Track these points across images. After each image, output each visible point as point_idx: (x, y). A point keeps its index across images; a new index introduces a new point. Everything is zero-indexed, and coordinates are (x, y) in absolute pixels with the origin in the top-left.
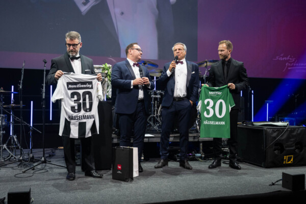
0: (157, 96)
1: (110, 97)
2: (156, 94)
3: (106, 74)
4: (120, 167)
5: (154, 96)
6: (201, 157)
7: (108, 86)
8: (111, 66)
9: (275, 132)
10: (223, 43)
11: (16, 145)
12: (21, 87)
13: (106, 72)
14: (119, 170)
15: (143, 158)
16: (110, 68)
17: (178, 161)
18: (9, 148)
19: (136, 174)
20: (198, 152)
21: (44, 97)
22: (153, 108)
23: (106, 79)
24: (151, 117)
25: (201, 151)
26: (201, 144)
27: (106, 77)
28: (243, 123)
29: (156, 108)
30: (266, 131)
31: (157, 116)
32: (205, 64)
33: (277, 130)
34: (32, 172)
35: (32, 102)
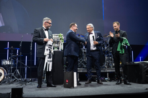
0: (85, 51)
1: (63, 49)
2: (84, 50)
3: (61, 38)
4: (67, 81)
5: (84, 51)
6: (108, 80)
7: (61, 44)
8: (63, 35)
9: (146, 65)
10: (115, 23)
11: (18, 74)
12: (21, 45)
13: (61, 37)
14: (67, 83)
15: (79, 80)
16: (62, 36)
17: (97, 82)
18: (15, 76)
19: (75, 85)
20: (106, 77)
21: (31, 50)
22: (83, 57)
23: (61, 41)
24: (83, 61)
25: (108, 77)
26: (108, 74)
27: (60, 40)
28: (129, 62)
29: (85, 57)
30: (141, 65)
31: (86, 61)
32: (109, 36)
33: (147, 65)
34: (25, 85)
35: (26, 56)
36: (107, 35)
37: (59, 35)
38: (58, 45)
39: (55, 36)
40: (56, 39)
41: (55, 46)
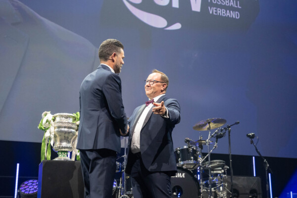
27: (77, 130)
32: (208, 126)
35: (18, 165)
36: (205, 125)
37: (74, 115)
38: (69, 145)
39: (63, 118)
40: (65, 127)
41: (62, 148)
